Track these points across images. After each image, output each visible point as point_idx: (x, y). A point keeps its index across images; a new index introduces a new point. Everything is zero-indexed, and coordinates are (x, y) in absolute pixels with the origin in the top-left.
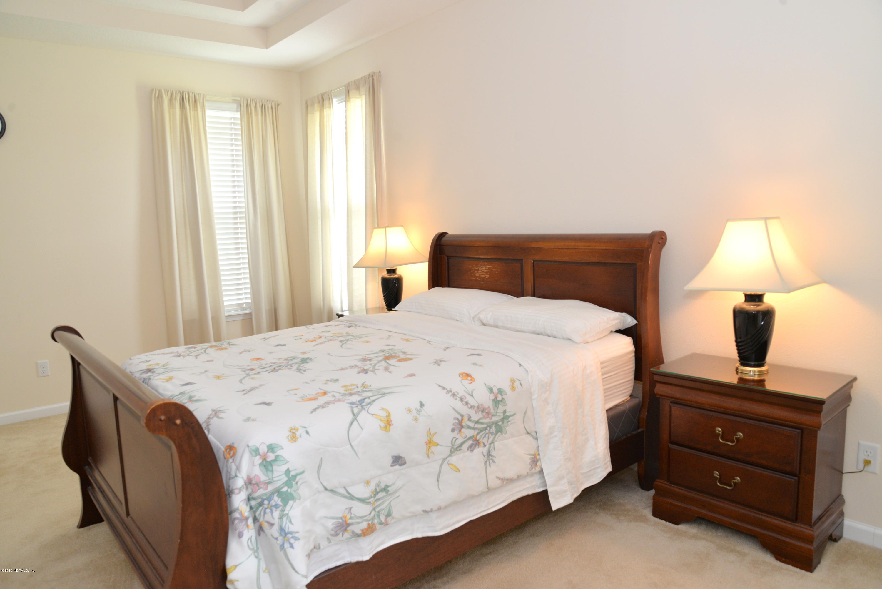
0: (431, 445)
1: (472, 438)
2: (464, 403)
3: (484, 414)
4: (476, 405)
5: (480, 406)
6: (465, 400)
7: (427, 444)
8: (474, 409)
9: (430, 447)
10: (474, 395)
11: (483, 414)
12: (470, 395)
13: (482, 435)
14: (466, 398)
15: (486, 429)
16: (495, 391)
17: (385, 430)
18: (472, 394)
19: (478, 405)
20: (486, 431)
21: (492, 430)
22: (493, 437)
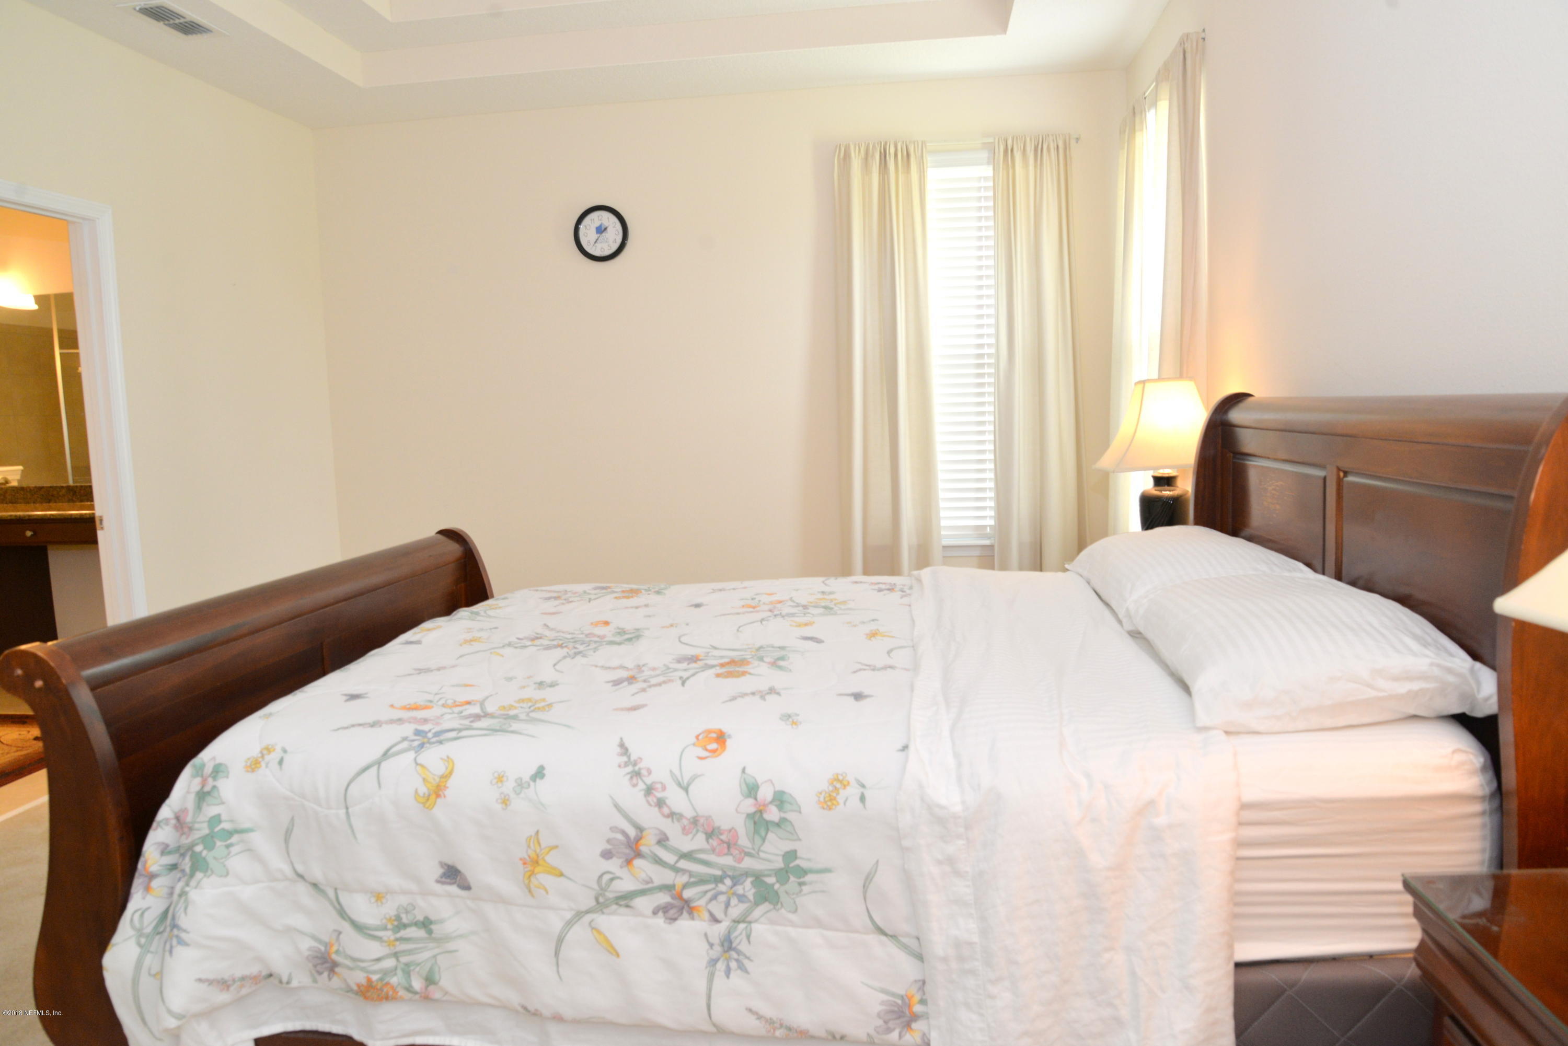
0: (538, 869)
1: (670, 891)
2: (652, 800)
3: (714, 842)
4: (689, 813)
5: (702, 821)
6: (659, 795)
7: (525, 864)
8: (679, 820)
9: (532, 873)
10: (691, 789)
11: (710, 841)
12: (680, 785)
13: (706, 892)
14: (664, 788)
15: (719, 880)
16: (765, 793)
17: (424, 804)
18: (689, 785)
19: (695, 814)
20: (717, 886)
21: (744, 889)
22: (743, 907)
